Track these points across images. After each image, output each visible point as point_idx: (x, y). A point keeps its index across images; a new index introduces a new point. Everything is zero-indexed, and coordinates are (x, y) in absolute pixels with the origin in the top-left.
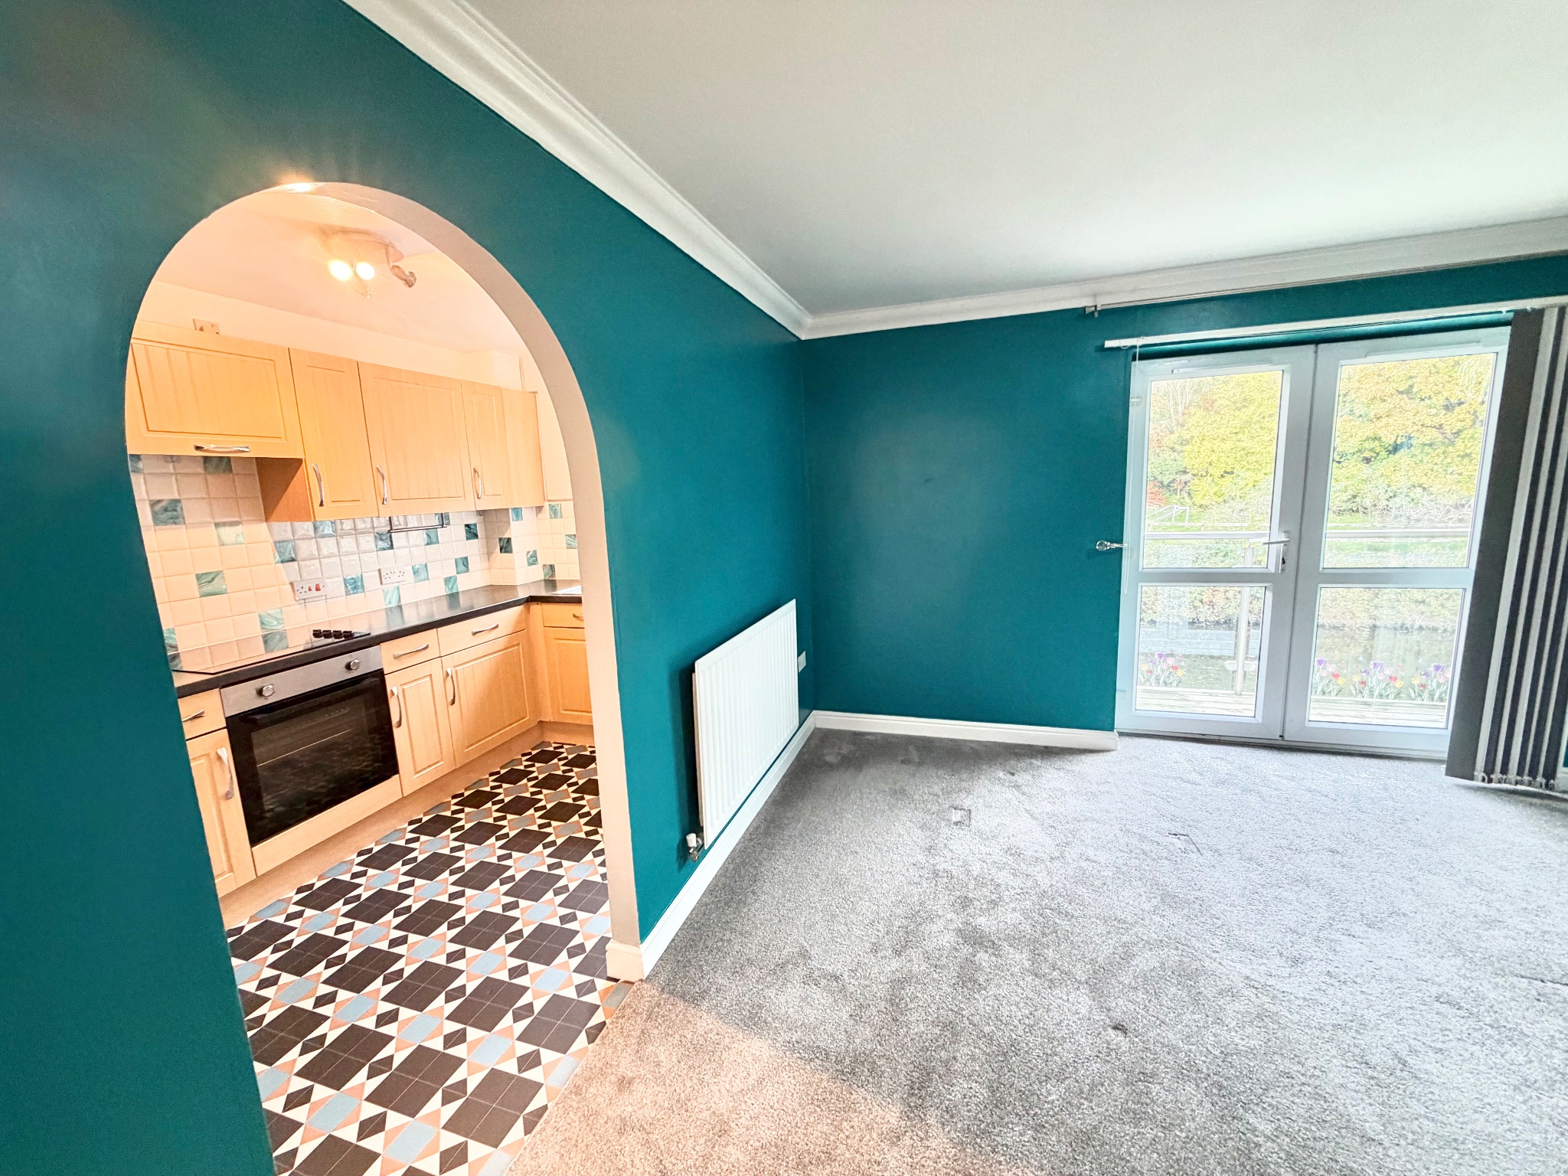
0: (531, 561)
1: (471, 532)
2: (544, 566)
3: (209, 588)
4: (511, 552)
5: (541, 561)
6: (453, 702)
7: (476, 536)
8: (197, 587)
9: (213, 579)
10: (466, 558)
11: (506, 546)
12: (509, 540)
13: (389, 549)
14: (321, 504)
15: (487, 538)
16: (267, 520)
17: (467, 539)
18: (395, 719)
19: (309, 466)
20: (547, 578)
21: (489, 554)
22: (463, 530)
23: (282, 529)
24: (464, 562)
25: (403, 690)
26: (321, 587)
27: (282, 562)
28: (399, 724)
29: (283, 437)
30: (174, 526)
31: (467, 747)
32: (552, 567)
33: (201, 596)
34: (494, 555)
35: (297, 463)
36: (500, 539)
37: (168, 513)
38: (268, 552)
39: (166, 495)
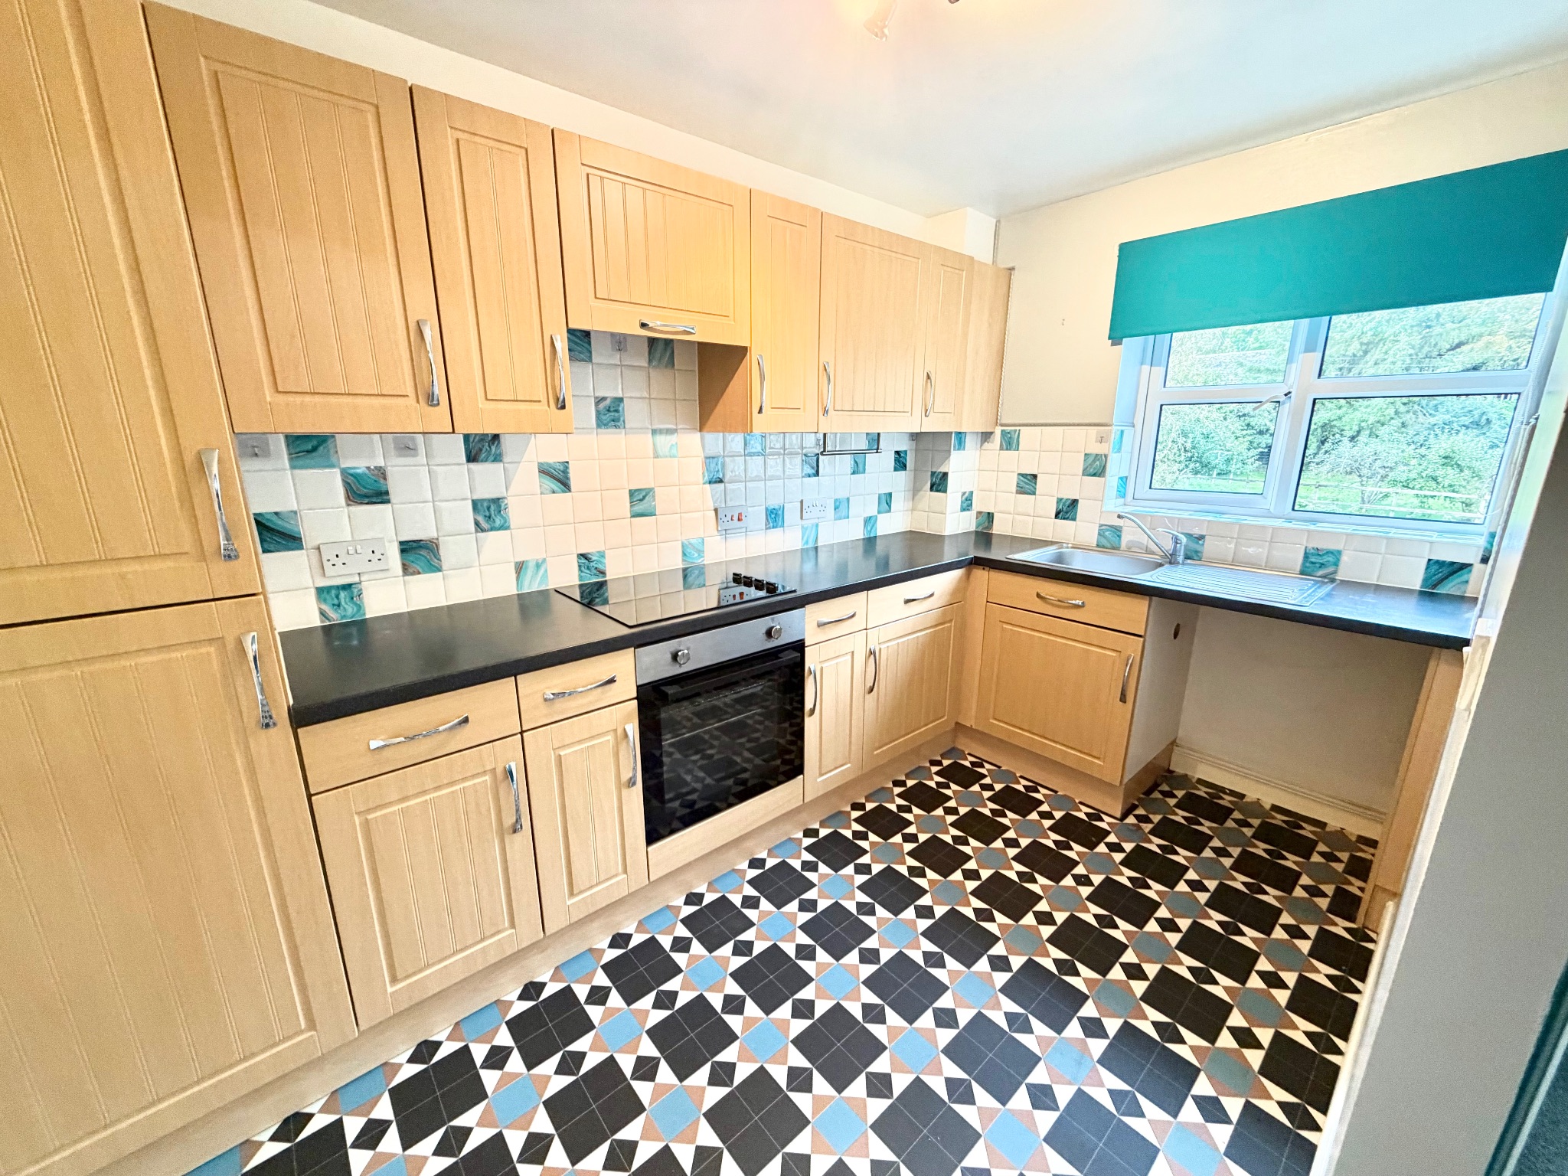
0: (965, 505)
1: (900, 462)
2: (980, 513)
3: (639, 508)
4: (945, 491)
5: (977, 505)
6: (871, 690)
7: (904, 467)
8: (628, 505)
9: (644, 497)
10: (890, 494)
11: (939, 483)
12: (945, 475)
13: (815, 476)
14: (760, 411)
15: (915, 470)
16: (701, 430)
17: (896, 469)
18: (808, 705)
19: (753, 356)
20: (979, 529)
21: (915, 491)
22: (892, 456)
23: (714, 441)
24: (886, 500)
25: (822, 669)
26: (743, 518)
27: (710, 482)
28: (812, 711)
29: (731, 315)
30: (614, 430)
31: (877, 749)
32: (990, 517)
33: (633, 516)
34: (921, 493)
35: (741, 352)
36: (933, 473)
37: (610, 413)
38: (696, 470)
39: (610, 392)
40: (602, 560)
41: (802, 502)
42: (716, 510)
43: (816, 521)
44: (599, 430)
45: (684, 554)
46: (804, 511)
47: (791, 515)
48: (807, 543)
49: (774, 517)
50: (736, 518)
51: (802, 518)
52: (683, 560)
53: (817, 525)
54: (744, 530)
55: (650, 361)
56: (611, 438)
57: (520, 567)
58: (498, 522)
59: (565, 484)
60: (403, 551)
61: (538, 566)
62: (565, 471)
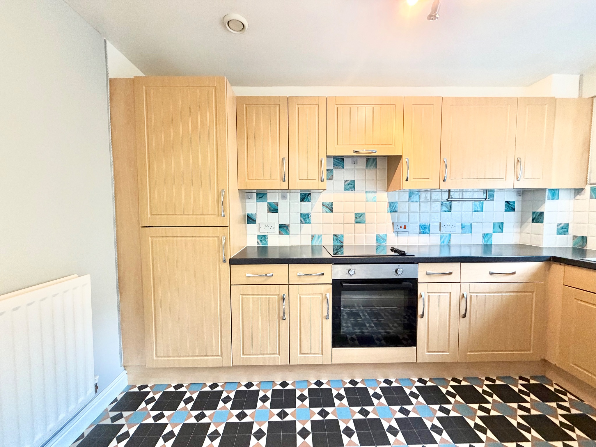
0: (561, 231)
1: (510, 207)
2: (576, 237)
3: (358, 220)
4: (542, 222)
5: (572, 231)
6: (464, 316)
7: (513, 210)
8: (354, 218)
9: (361, 216)
10: (502, 223)
11: (538, 218)
12: (542, 213)
13: (449, 211)
14: (407, 180)
15: (522, 211)
16: (387, 191)
17: (506, 211)
18: (420, 312)
19: (404, 159)
20: (576, 247)
21: (522, 222)
22: (504, 204)
23: (393, 195)
24: (501, 226)
25: (429, 296)
26: (406, 227)
27: (391, 212)
28: (422, 316)
29: (393, 144)
30: (351, 191)
31: (470, 352)
32: (584, 239)
33: (356, 223)
34: (526, 224)
35: (400, 158)
36: (534, 213)
37: (350, 186)
38: (385, 206)
39: (350, 178)
40: (342, 238)
41: (440, 223)
42: (393, 223)
43: (450, 233)
44: (345, 191)
45: (377, 240)
46: (442, 228)
47: (434, 228)
48: (443, 242)
49: (424, 229)
50: (403, 227)
51: (440, 231)
52: (376, 242)
53: (450, 235)
54: (407, 233)
55: (367, 166)
56: (350, 194)
57: (313, 237)
58: (307, 221)
59: (331, 210)
60: (280, 227)
61: (319, 237)
62: (332, 205)
